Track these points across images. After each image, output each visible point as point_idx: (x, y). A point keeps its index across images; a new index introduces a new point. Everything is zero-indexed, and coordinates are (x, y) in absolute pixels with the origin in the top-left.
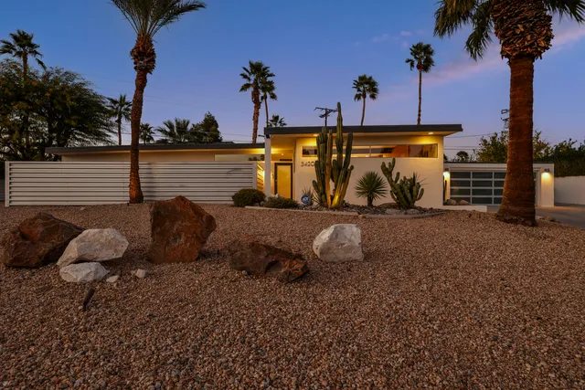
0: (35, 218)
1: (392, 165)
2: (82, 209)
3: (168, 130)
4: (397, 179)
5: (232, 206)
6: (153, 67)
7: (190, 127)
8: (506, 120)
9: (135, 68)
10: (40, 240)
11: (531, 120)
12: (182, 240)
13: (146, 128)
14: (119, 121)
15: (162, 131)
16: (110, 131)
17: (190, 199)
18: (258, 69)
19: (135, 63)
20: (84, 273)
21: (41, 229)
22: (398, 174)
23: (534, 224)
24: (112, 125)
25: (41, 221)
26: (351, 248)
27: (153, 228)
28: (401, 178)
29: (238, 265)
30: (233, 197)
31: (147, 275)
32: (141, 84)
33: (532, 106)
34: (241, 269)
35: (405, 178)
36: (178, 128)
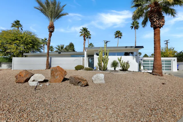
0: (23, 71)
1: (121, 58)
2: (33, 70)
3: (58, 48)
4: (122, 62)
5: (75, 70)
6: (54, 31)
7: (65, 47)
8: (166, 44)
9: (49, 31)
10: (24, 76)
11: (160, 45)
12: (58, 77)
13: (52, 47)
14: (44, 45)
15: (56, 48)
16: (41, 48)
17: (61, 67)
18: (85, 30)
19: (49, 30)
20: (35, 84)
21: (24, 74)
22: (123, 61)
23: (162, 75)
24: (42, 47)
25: (24, 72)
26: (101, 80)
27: (51, 74)
28: (124, 62)
29: (71, 83)
30: (75, 67)
31: (49, 85)
32: (50, 36)
33: (160, 41)
34: (72, 84)
35: (125, 62)
36: (61, 47)
